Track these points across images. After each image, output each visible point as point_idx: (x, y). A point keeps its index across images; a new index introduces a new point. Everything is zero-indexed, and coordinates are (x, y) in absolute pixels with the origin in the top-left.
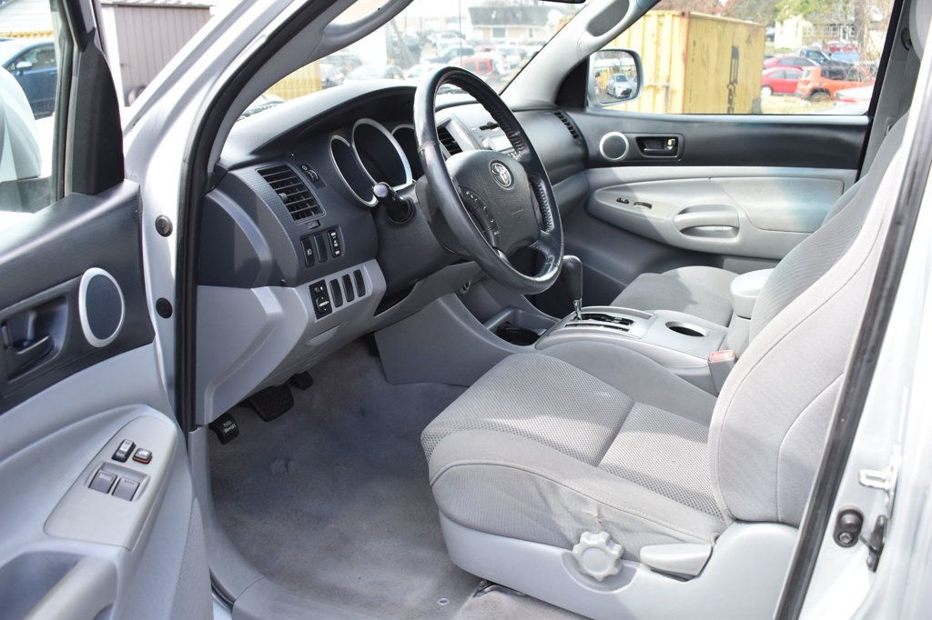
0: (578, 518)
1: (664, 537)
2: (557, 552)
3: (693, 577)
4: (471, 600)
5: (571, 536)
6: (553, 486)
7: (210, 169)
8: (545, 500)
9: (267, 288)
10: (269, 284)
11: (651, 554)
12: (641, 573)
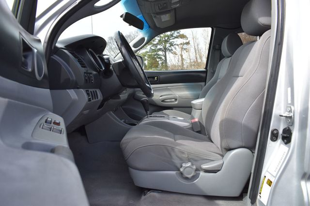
0: (181, 159)
1: (207, 161)
2: (174, 173)
3: (219, 170)
4: (143, 197)
5: (179, 166)
6: (173, 149)
7: (53, 48)
8: (170, 154)
9: (72, 90)
10: (73, 89)
11: (205, 166)
12: (202, 174)
